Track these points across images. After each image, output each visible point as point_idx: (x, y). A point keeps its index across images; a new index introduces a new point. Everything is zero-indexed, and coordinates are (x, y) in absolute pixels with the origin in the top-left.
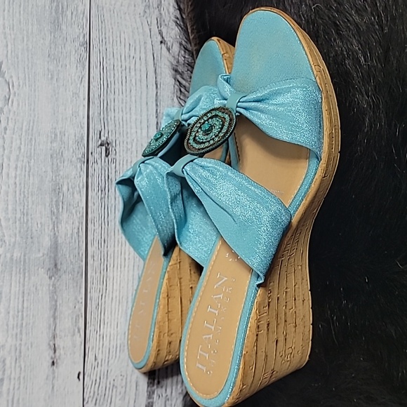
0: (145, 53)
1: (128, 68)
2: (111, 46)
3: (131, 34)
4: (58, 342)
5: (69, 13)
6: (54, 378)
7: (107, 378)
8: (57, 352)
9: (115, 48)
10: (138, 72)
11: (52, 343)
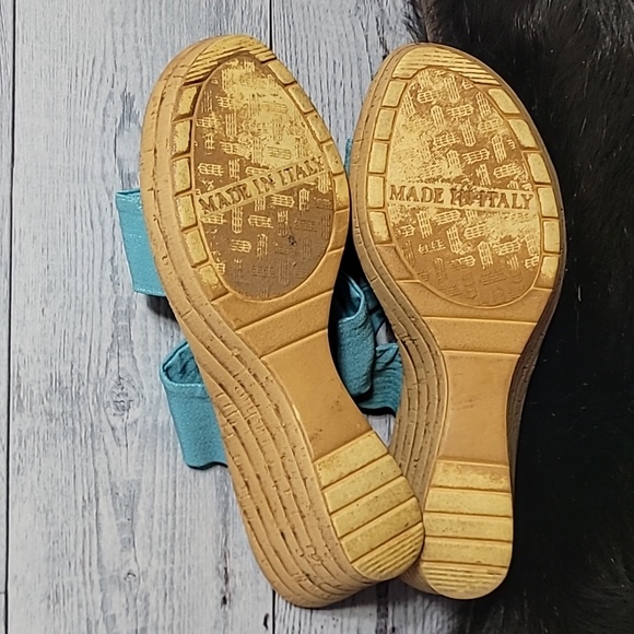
0: (360, 76)
1: (332, 101)
2: (305, 65)
3: (337, 44)
4: (232, 565)
5: (238, 14)
6: (226, 625)
7: (311, 624)
8: (230, 581)
9: (311, 69)
10: (349, 109)
11: (221, 567)
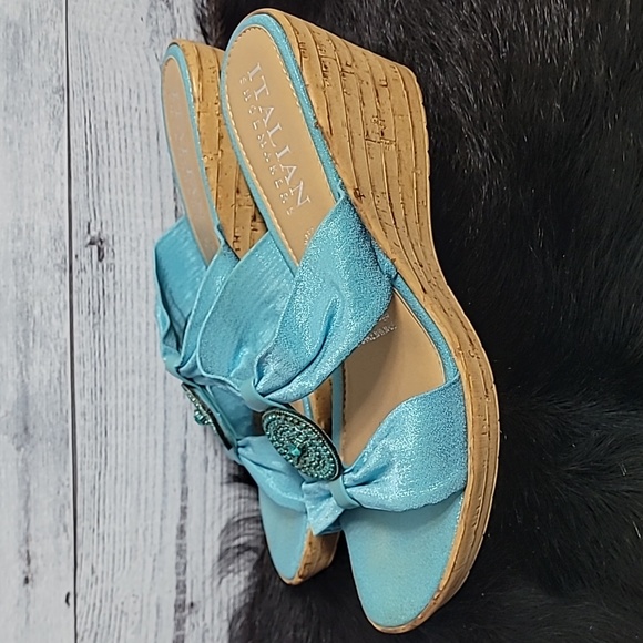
0: (155, 102)
1: (128, 125)
2: (101, 93)
3: (131, 74)
4: (33, 547)
5: (35, 45)
6: (28, 603)
7: (112, 601)
8: (33, 562)
9: (107, 95)
10: (144, 132)
11: (23, 550)
